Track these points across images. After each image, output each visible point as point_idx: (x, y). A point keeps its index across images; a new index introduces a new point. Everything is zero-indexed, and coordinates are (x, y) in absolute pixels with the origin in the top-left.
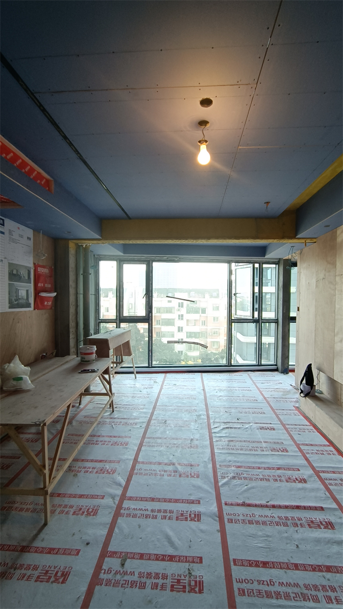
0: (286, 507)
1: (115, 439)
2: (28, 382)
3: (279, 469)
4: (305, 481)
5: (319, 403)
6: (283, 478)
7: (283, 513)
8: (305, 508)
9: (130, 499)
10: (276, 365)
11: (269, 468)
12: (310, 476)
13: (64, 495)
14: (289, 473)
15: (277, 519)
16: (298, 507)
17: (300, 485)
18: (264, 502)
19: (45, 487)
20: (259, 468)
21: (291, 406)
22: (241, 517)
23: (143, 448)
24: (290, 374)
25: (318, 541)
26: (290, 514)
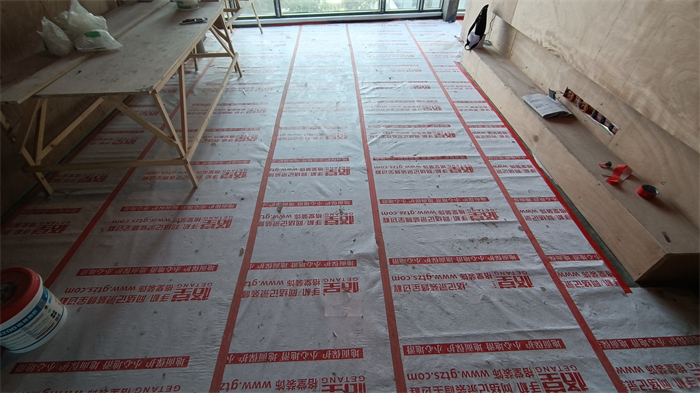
0: (432, 158)
1: (250, 107)
2: (109, 39)
3: (429, 126)
4: (454, 136)
5: (485, 56)
6: (433, 134)
7: (428, 163)
8: (450, 158)
9: (277, 161)
10: (441, 10)
11: (420, 126)
12: (460, 131)
13: (207, 163)
14: (439, 129)
15: (422, 168)
16: (443, 158)
17: (449, 139)
18: (412, 156)
19: (182, 157)
20: (410, 126)
21: (451, 61)
22: (389, 169)
23: (283, 114)
24: (457, 21)
25: (457, 181)
26: (434, 163)
